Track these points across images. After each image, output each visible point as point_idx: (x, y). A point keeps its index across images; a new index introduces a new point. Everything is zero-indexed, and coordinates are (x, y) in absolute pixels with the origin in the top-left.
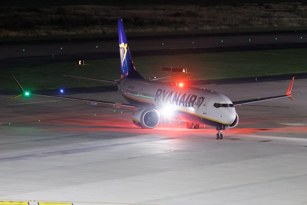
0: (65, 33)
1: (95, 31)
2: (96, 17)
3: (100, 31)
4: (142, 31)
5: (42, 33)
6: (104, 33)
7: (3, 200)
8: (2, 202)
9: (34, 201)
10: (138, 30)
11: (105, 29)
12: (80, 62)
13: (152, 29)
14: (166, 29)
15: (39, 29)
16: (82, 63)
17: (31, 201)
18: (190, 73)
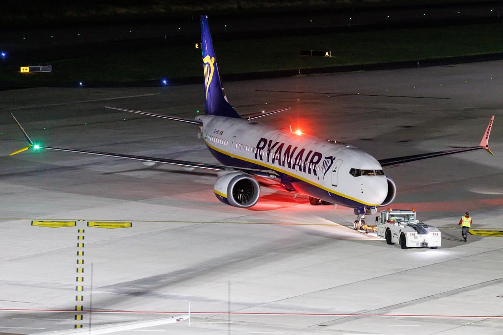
3: (235, 6)
4: (290, 4)
5: (160, 9)
6: (240, 8)
7: (42, 219)
8: (43, 222)
9: (84, 221)
10: (284, 4)
11: (242, 3)
15: (157, 4)
17: (79, 220)
18: (335, 57)
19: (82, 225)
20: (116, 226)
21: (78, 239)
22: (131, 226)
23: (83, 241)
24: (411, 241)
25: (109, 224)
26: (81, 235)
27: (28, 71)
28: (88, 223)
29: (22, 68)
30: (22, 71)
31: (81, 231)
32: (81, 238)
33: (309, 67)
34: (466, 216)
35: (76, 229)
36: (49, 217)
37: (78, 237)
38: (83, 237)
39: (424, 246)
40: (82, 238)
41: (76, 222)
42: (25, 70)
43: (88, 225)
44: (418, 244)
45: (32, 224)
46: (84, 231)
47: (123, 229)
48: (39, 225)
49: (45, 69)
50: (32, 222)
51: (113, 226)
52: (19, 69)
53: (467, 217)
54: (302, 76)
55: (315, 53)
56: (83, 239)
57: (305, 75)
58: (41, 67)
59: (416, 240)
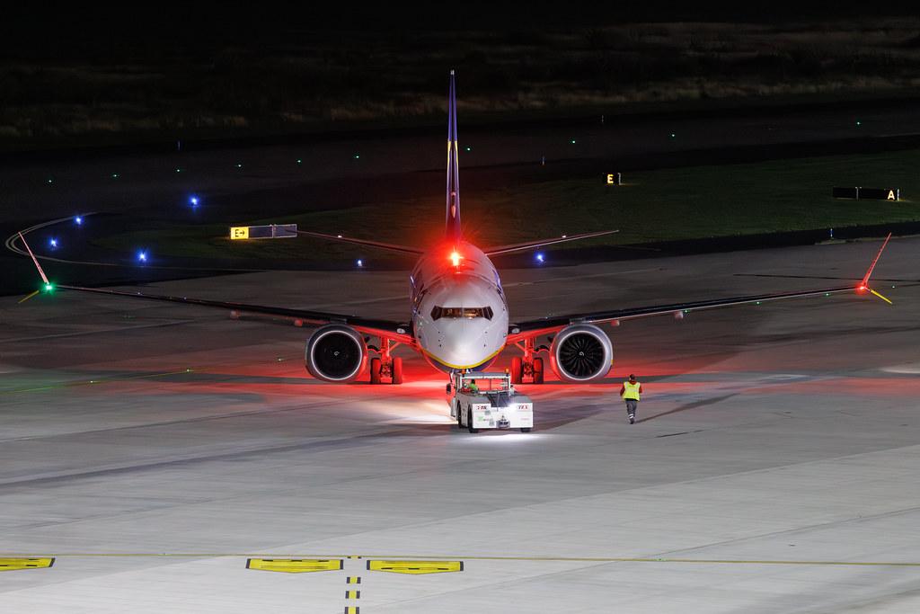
0: (597, 99)
1: (682, 92)
2: (691, 53)
3: (695, 93)
4: (812, 88)
5: (534, 101)
6: (704, 96)
7: (271, 555)
8: (272, 561)
9: (359, 558)
10: (800, 88)
11: (708, 86)
12: (610, 177)
13: (840, 85)
14: (878, 83)
15: (527, 90)
16: (615, 179)
17: (349, 557)
18: (908, 201)
19: (355, 568)
20: (430, 569)
21: (347, 596)
22: (462, 569)
23: (358, 603)
24: (480, 419)
25: (413, 566)
26: (353, 588)
27: (246, 236)
28: (368, 562)
29: (233, 230)
30: (233, 237)
31: (354, 580)
32: (353, 595)
33: (852, 224)
34: (631, 382)
35: (343, 575)
36: (287, 549)
37: (347, 593)
38: (358, 593)
39: (503, 427)
40: (355, 593)
41: (342, 561)
42: (240, 233)
43: (368, 568)
44: (492, 423)
45: (248, 567)
46: (359, 580)
47: (444, 574)
48: (263, 569)
49: (282, 231)
50: (249, 561)
51: (423, 569)
52: (228, 233)
53: (633, 382)
54: (838, 242)
55: (866, 194)
56: (358, 597)
57: (844, 241)
58: (274, 227)
59: (489, 417)
